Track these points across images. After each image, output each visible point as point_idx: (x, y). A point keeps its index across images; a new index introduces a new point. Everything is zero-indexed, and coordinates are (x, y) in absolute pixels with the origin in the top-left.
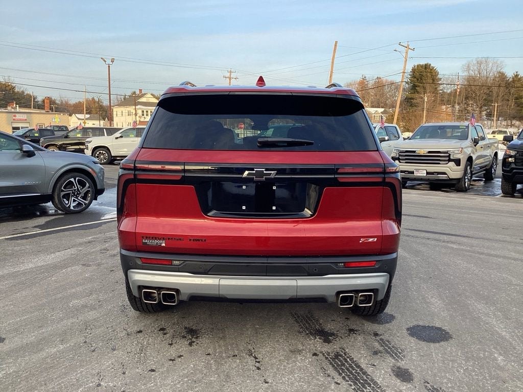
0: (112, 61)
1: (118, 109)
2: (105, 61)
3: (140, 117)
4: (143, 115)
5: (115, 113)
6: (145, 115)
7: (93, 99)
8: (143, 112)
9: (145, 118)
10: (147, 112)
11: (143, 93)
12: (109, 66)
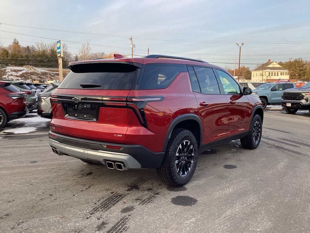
0: (242, 45)
1: (254, 72)
2: (238, 45)
3: (267, 76)
4: (269, 75)
5: (252, 75)
6: (271, 75)
7: (244, 67)
8: (269, 73)
9: (270, 77)
10: (272, 73)
11: (271, 62)
12: (240, 48)
